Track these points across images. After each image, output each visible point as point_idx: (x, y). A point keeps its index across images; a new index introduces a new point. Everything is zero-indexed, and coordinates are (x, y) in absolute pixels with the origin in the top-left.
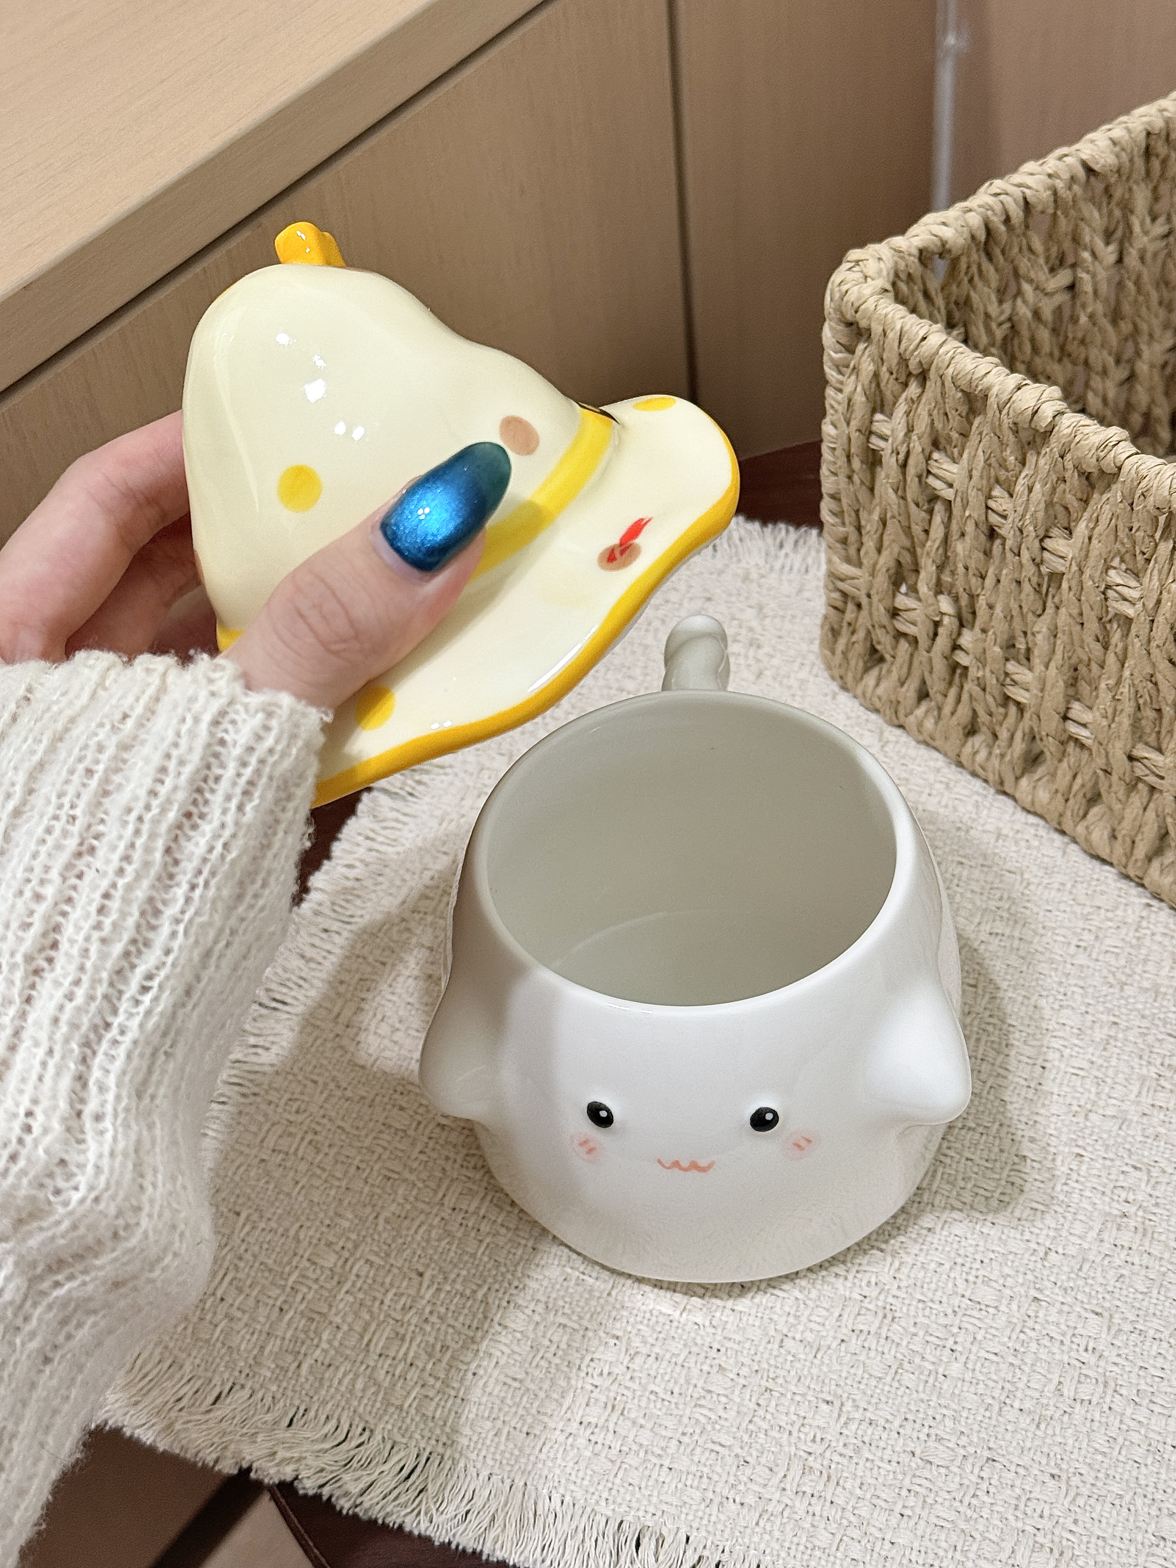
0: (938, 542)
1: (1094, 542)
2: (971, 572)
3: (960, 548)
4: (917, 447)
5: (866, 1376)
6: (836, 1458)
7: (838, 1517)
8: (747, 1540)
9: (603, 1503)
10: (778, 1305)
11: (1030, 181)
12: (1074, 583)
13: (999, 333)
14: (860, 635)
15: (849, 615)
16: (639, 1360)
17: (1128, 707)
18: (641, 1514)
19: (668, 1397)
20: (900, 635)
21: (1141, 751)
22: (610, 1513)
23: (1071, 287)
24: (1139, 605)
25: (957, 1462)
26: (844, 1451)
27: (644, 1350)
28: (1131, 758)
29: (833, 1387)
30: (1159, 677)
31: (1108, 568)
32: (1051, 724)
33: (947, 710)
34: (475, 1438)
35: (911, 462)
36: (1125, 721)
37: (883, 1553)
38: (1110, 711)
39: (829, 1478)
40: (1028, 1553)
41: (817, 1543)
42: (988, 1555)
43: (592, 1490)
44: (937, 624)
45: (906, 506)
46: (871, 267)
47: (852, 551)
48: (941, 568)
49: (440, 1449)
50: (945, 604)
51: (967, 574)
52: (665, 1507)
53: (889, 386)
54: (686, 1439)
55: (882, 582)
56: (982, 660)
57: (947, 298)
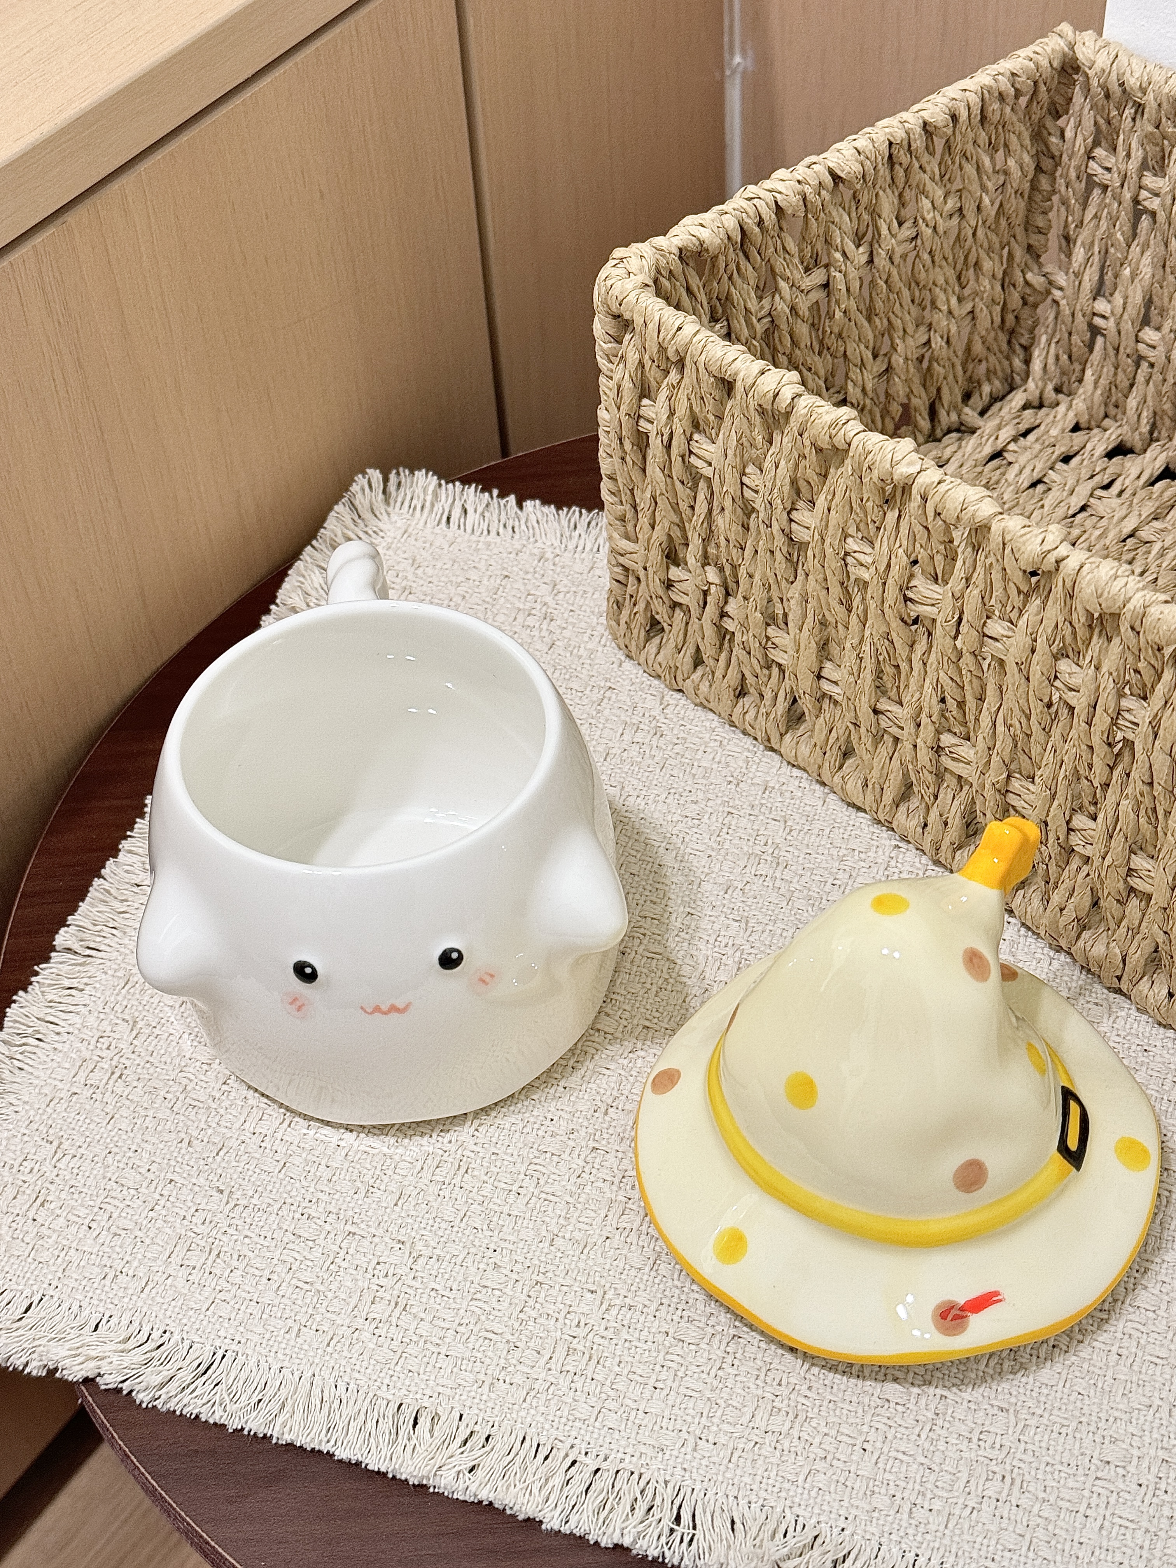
0: (703, 516)
1: (833, 512)
2: (731, 545)
3: (721, 522)
4: (678, 430)
5: (627, 1267)
6: (598, 1340)
7: (597, 1391)
8: (514, 1415)
9: (384, 1388)
10: (550, 1209)
11: (780, 186)
12: (817, 551)
13: (760, 328)
14: (641, 606)
15: (630, 589)
16: (421, 1261)
17: (869, 664)
18: (418, 1396)
19: (447, 1293)
20: (675, 605)
21: (883, 705)
22: (390, 1397)
23: (826, 286)
24: (872, 570)
25: (706, 1340)
26: (605, 1333)
27: (427, 1252)
28: (876, 712)
29: (597, 1279)
30: (894, 635)
31: (846, 536)
32: (806, 683)
33: (719, 674)
34: (267, 1336)
35: (674, 443)
36: (868, 676)
37: (637, 1421)
38: (855, 668)
39: (590, 1358)
40: (766, 1416)
41: (578, 1415)
42: (731, 1420)
43: (375, 1377)
44: (705, 593)
45: (673, 484)
46: (634, 264)
47: (630, 527)
48: (706, 541)
49: (234, 1347)
50: (712, 575)
51: (728, 546)
52: (440, 1389)
53: (653, 374)
54: (461, 1329)
55: (656, 556)
56: (745, 627)
57: (709, 295)
